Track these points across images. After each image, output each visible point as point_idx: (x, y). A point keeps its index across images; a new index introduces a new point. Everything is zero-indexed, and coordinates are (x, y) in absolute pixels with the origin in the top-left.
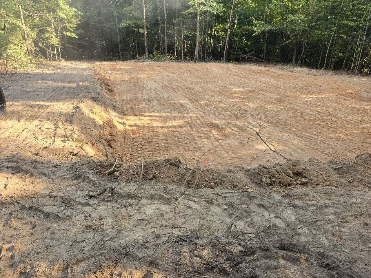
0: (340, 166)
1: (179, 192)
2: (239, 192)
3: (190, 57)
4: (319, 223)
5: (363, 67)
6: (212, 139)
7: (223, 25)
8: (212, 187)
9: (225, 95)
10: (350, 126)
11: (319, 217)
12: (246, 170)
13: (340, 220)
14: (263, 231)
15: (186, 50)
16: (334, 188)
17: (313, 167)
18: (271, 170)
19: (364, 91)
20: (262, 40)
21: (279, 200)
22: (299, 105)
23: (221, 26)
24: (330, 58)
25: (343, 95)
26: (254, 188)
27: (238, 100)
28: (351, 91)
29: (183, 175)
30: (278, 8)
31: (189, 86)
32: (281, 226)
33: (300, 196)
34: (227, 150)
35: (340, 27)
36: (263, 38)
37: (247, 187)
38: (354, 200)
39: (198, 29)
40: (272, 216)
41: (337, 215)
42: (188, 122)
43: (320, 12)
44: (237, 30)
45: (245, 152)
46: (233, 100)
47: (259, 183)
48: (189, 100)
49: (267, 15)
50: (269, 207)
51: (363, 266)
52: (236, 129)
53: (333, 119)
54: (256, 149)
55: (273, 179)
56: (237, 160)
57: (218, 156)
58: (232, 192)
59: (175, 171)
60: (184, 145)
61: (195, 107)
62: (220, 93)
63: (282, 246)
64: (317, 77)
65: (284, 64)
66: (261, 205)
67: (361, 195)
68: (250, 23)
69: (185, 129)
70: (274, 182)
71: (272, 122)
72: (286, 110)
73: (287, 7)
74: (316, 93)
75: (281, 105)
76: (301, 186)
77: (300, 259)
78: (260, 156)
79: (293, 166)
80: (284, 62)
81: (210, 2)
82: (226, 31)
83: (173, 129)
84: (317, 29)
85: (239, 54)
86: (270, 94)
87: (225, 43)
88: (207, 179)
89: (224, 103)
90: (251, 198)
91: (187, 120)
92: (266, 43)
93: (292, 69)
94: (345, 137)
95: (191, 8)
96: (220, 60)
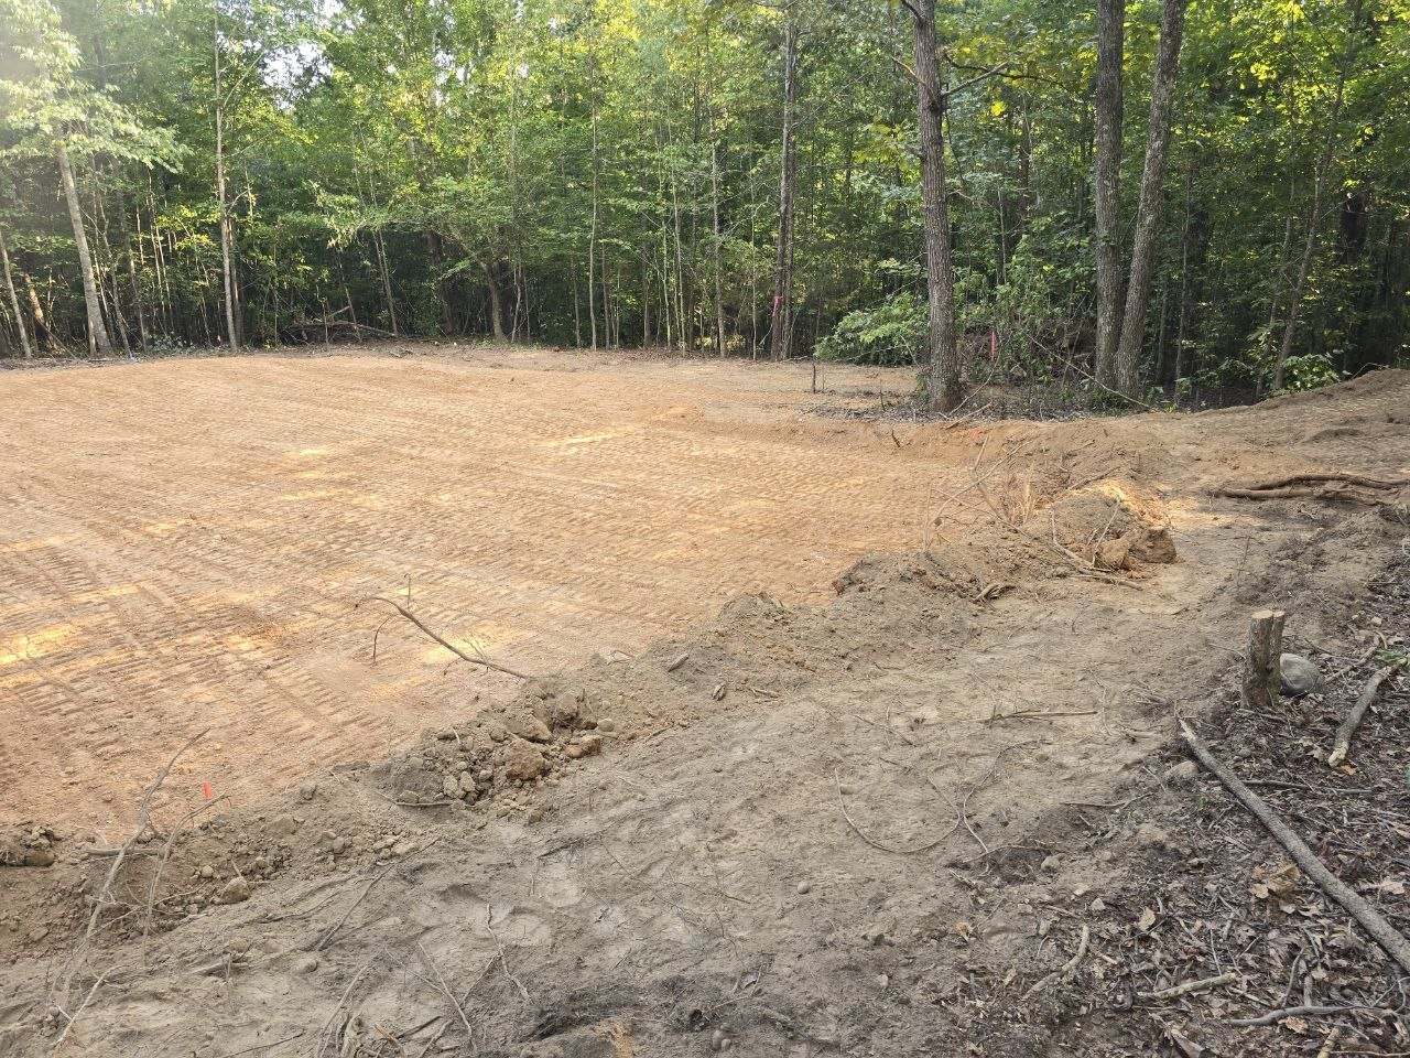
0: (682, 656)
1: (66, 986)
2: (360, 872)
3: (66, 341)
4: (656, 872)
5: (696, 332)
6: (236, 672)
7: (197, 210)
8: (237, 897)
9: (260, 480)
10: (698, 517)
11: (652, 851)
12: (376, 772)
13: (711, 837)
14: (475, 993)
15: (39, 313)
16: (680, 732)
17: (606, 685)
18: (470, 739)
19: (713, 404)
20: (367, 262)
21: (517, 841)
22: (543, 474)
23: (186, 212)
24: (603, 311)
25: (664, 424)
26: (420, 832)
27: (323, 494)
28: (680, 410)
29: (78, 897)
30: (399, 151)
31: (84, 466)
32: (535, 941)
33: (586, 801)
34: (307, 701)
35: (607, 216)
36: (373, 257)
37: (391, 840)
38: (738, 754)
39: (79, 228)
40: (501, 914)
41: (702, 820)
42: (99, 626)
43: (537, 170)
44: (262, 227)
45: (385, 690)
46: (300, 496)
47: (435, 806)
48: (89, 527)
49: (365, 177)
50: (486, 887)
51: (792, 963)
52: (331, 608)
53: (650, 503)
54: (425, 666)
55: (483, 772)
56: (359, 730)
57: (275, 739)
58: (331, 885)
59: (33, 889)
60: (96, 737)
61: (125, 552)
62: (239, 477)
63: (543, 1020)
64: (578, 377)
65: (469, 343)
66: (455, 888)
67: (755, 729)
68: (306, 202)
69: (91, 663)
70: (490, 779)
71: (463, 553)
72: (502, 500)
73: (429, 151)
74: (587, 427)
75: (485, 487)
76: (585, 760)
77: (610, 1039)
78: (445, 690)
79: (544, 698)
80: (467, 334)
81: (112, 121)
82: (215, 230)
83: (22, 678)
84: (543, 222)
85: (293, 316)
86: (438, 451)
87: (221, 277)
88: (207, 870)
89: (260, 514)
90: (412, 876)
91: (97, 619)
92: (386, 274)
93: (497, 357)
94: (692, 552)
95: (24, 140)
96: (216, 343)
